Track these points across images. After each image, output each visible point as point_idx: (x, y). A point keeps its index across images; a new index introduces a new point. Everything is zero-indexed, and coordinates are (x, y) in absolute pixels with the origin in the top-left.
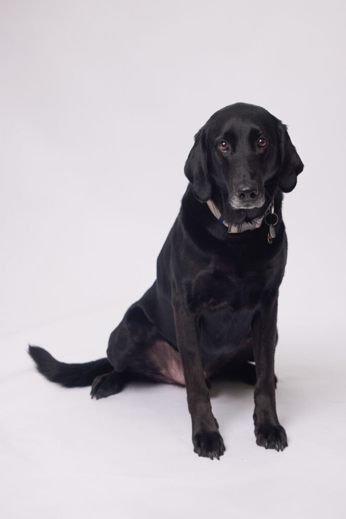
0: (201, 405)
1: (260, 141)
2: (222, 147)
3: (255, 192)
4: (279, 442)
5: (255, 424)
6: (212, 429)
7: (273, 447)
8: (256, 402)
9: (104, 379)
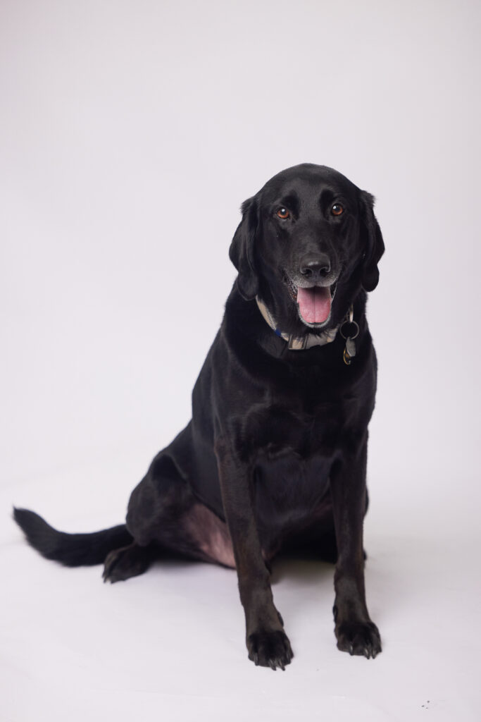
0: (258, 593)
1: (335, 207)
2: (280, 216)
3: (326, 268)
4: (369, 646)
5: (336, 620)
6: (275, 627)
7: (361, 653)
8: (336, 590)
9: (121, 555)
